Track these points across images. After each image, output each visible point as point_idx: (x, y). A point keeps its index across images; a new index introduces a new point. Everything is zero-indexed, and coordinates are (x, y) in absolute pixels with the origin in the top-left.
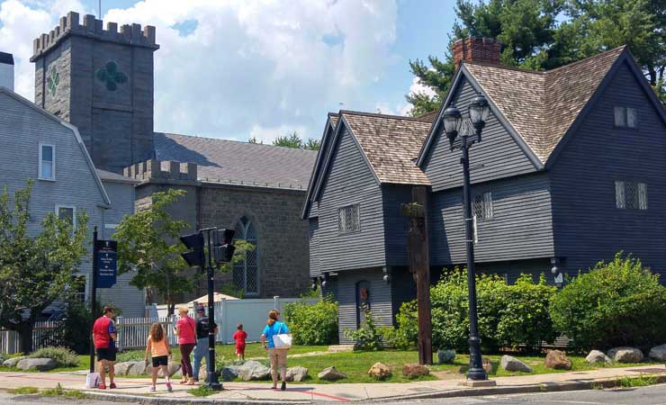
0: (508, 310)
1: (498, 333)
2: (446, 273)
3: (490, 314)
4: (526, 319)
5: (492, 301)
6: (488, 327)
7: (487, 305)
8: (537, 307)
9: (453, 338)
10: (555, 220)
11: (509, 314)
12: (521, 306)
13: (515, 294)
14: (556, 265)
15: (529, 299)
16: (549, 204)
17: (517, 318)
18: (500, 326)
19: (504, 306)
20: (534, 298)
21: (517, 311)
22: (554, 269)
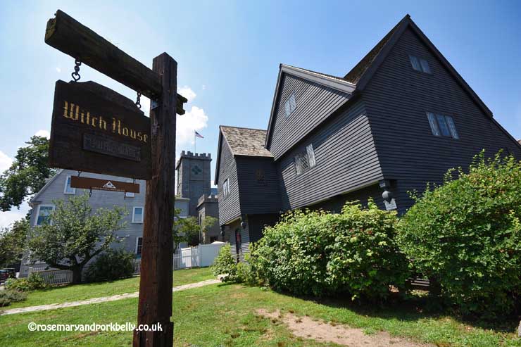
0: (337, 245)
1: (328, 276)
2: (282, 215)
3: (317, 251)
4: (365, 258)
5: (317, 234)
6: (315, 268)
7: (312, 240)
8: (379, 239)
9: (283, 277)
10: (377, 142)
11: (340, 251)
12: (354, 239)
13: (344, 222)
14: (387, 188)
15: (364, 228)
16: (367, 127)
17: (351, 256)
18: (329, 267)
19: (332, 241)
20: (371, 226)
21: (350, 246)
22: (385, 193)
